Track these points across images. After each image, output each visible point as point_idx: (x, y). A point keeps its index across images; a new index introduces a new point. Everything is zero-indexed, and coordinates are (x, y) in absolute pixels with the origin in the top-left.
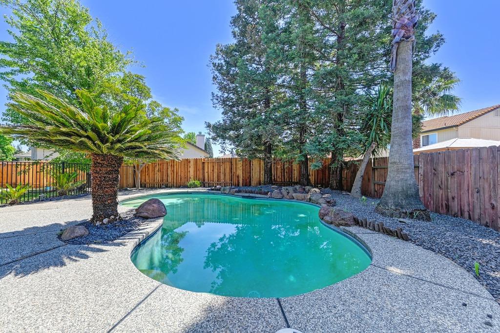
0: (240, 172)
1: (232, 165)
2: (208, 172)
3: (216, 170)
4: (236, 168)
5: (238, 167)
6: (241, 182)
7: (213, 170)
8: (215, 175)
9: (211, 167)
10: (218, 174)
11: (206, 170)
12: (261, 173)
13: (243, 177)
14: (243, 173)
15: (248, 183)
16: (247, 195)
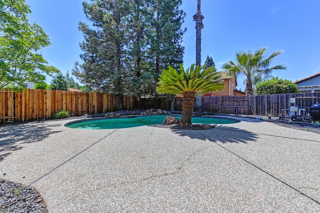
0: (95, 103)
1: (88, 97)
2: (66, 103)
3: (74, 102)
4: (92, 100)
5: (93, 99)
6: (96, 110)
7: (71, 102)
8: (74, 106)
9: (69, 98)
10: (76, 105)
11: (64, 102)
12: (109, 103)
13: (97, 106)
14: (97, 104)
15: (100, 111)
16: (132, 116)
